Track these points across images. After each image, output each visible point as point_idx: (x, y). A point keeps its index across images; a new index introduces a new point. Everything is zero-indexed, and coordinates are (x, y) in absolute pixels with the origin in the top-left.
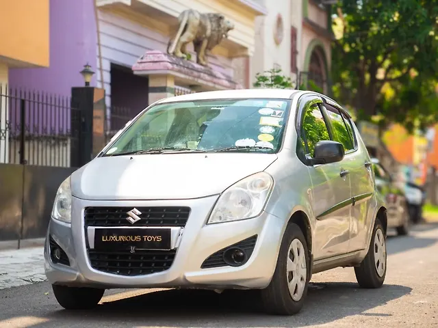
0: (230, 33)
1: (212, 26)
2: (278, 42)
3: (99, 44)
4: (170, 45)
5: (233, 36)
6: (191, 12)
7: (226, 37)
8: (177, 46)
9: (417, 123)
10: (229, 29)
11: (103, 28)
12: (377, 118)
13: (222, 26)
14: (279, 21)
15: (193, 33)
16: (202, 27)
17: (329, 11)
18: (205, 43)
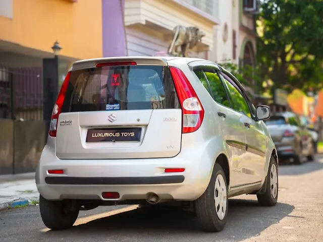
0: (203, 38)
1: (192, 35)
2: (225, 40)
3: (127, 49)
4: (169, 48)
5: (204, 40)
6: (180, 27)
7: (201, 40)
8: (173, 48)
9: (311, 88)
10: (202, 36)
11: (129, 38)
12: (286, 86)
13: (198, 34)
14: (226, 27)
15: (182, 40)
16: (187, 36)
17: (255, 18)
18: (188, 46)
